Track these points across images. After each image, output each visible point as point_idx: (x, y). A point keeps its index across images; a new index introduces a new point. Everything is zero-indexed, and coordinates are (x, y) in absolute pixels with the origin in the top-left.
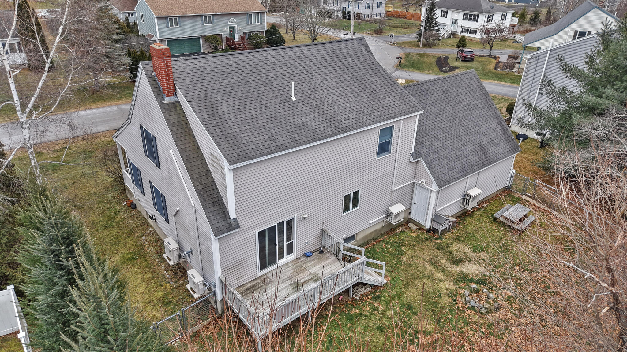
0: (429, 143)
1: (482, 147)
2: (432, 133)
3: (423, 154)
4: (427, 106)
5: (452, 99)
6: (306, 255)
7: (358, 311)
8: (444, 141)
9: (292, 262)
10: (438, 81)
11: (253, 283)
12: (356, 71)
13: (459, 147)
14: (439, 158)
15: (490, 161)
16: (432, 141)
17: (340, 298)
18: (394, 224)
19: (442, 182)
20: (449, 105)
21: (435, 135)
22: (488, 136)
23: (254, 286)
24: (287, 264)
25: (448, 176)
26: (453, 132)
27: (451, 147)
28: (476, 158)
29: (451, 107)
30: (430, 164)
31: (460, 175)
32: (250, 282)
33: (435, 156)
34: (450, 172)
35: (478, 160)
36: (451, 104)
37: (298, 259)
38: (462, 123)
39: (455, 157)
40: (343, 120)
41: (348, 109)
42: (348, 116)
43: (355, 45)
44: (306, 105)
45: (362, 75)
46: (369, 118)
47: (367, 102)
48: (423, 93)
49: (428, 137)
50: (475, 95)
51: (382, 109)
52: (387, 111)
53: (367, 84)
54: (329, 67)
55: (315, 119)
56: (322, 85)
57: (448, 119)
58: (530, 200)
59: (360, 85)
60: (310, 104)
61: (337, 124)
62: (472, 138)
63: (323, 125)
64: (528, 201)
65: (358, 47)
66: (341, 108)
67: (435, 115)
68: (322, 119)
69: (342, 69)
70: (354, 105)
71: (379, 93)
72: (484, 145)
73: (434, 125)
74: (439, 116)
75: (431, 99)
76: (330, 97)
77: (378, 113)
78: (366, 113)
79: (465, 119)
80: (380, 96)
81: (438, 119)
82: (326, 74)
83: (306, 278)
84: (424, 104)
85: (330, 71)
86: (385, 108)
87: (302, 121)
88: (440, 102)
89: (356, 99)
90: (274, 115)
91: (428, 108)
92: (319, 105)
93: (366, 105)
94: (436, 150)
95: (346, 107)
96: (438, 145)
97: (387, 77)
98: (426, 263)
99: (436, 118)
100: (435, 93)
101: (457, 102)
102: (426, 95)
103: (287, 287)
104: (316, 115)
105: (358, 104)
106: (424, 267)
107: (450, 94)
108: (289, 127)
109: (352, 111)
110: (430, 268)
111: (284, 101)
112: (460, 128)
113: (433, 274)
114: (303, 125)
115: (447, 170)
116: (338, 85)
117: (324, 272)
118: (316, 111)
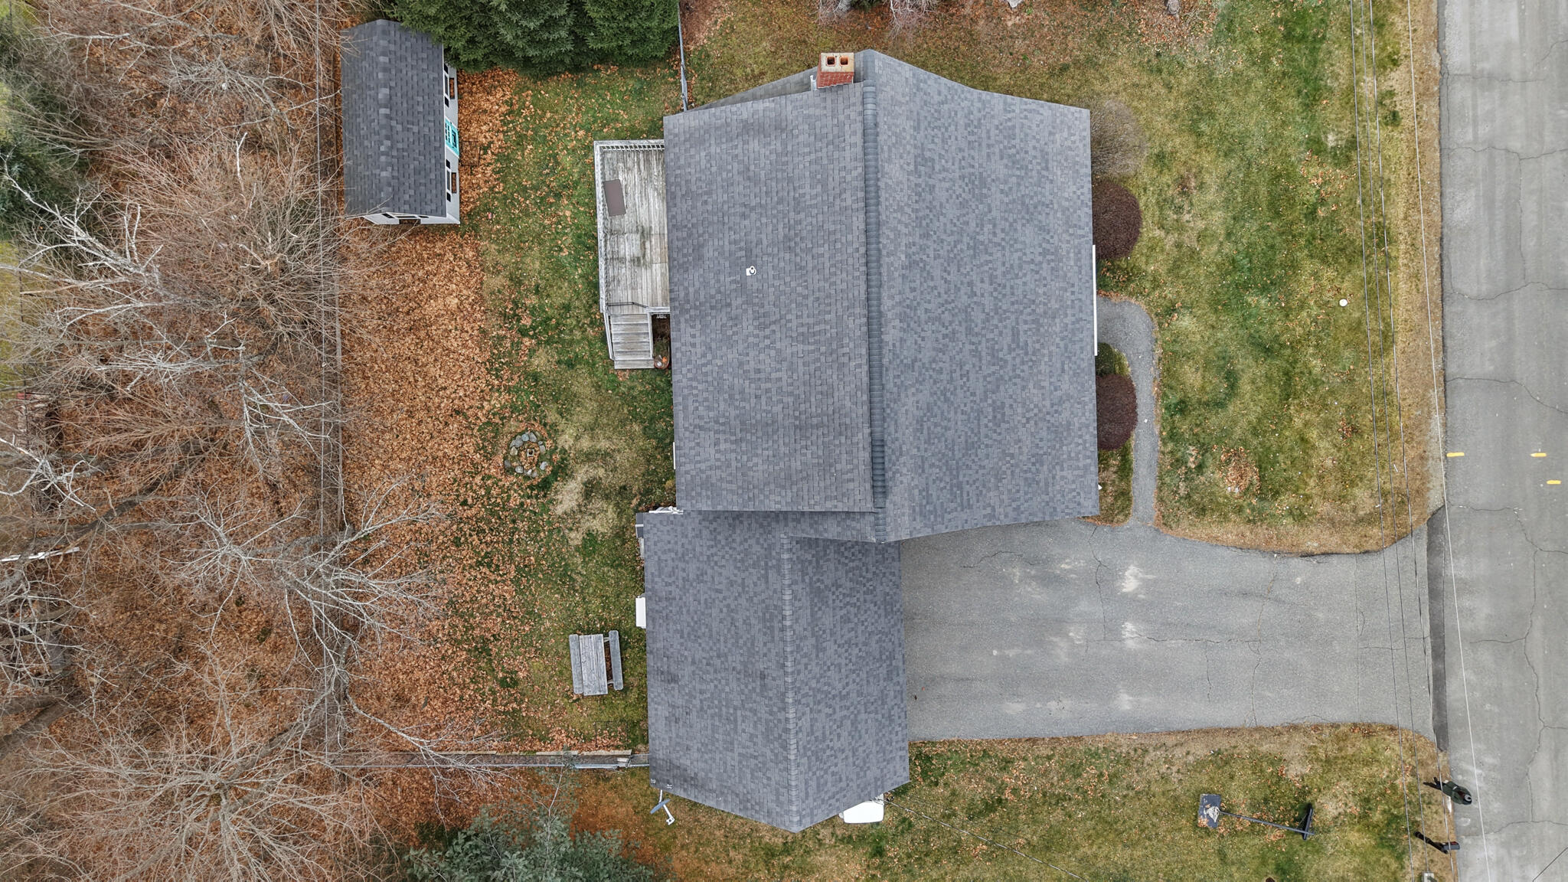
2: (709, 571)
4: (748, 605)
5: (750, 687)
8: (695, 592)
12: (787, 441)
13: (682, 618)
16: (699, 560)
20: (742, 667)
21: (705, 578)
22: (684, 718)
26: (703, 629)
27: (684, 599)
29: (738, 667)
36: (742, 676)
38: (712, 670)
39: (670, 592)
40: (693, 331)
41: (709, 357)
42: (698, 346)
43: (858, 497)
44: (734, 286)
45: (776, 446)
46: (684, 380)
47: (716, 405)
48: (768, 616)
49: (705, 558)
50: (748, 771)
51: (697, 421)
52: (691, 428)
53: (754, 438)
54: (808, 388)
55: (705, 284)
56: (767, 342)
57: (722, 639)
58: (617, 752)
59: (754, 421)
60: (734, 295)
61: (687, 316)
62: (688, 669)
63: (691, 290)
64: (617, 747)
65: (851, 501)
66: (713, 345)
67: (732, 611)
68: (702, 297)
69: (797, 414)
70: (715, 374)
71: (728, 445)
72: (673, 688)
73: (719, 591)
74: (729, 619)
75: (757, 628)
76: (740, 342)
77: (691, 408)
78: (695, 384)
79: (716, 686)
80: (722, 441)
81: (725, 610)
82: (792, 369)
83: (648, 251)
84: (750, 599)
85: (796, 384)
86: (697, 431)
87: (706, 258)
88: (749, 645)
89: (726, 387)
90: (726, 220)
91: (743, 601)
92: (729, 310)
93: (711, 397)
94: (687, 558)
95: (715, 357)
96: (692, 569)
97: (762, 497)
98: (613, 447)
99: (728, 606)
100: (765, 650)
101: (743, 697)
102: (764, 620)
103: (650, 222)
104: (713, 292)
105: (715, 384)
106: (609, 438)
107: (758, 690)
108: (701, 232)
109: (704, 361)
110: (603, 444)
111: (749, 251)
112: (704, 655)
113: (592, 438)
114: (701, 258)
115: (659, 553)
116: (762, 376)
117: (644, 277)
118: (719, 297)
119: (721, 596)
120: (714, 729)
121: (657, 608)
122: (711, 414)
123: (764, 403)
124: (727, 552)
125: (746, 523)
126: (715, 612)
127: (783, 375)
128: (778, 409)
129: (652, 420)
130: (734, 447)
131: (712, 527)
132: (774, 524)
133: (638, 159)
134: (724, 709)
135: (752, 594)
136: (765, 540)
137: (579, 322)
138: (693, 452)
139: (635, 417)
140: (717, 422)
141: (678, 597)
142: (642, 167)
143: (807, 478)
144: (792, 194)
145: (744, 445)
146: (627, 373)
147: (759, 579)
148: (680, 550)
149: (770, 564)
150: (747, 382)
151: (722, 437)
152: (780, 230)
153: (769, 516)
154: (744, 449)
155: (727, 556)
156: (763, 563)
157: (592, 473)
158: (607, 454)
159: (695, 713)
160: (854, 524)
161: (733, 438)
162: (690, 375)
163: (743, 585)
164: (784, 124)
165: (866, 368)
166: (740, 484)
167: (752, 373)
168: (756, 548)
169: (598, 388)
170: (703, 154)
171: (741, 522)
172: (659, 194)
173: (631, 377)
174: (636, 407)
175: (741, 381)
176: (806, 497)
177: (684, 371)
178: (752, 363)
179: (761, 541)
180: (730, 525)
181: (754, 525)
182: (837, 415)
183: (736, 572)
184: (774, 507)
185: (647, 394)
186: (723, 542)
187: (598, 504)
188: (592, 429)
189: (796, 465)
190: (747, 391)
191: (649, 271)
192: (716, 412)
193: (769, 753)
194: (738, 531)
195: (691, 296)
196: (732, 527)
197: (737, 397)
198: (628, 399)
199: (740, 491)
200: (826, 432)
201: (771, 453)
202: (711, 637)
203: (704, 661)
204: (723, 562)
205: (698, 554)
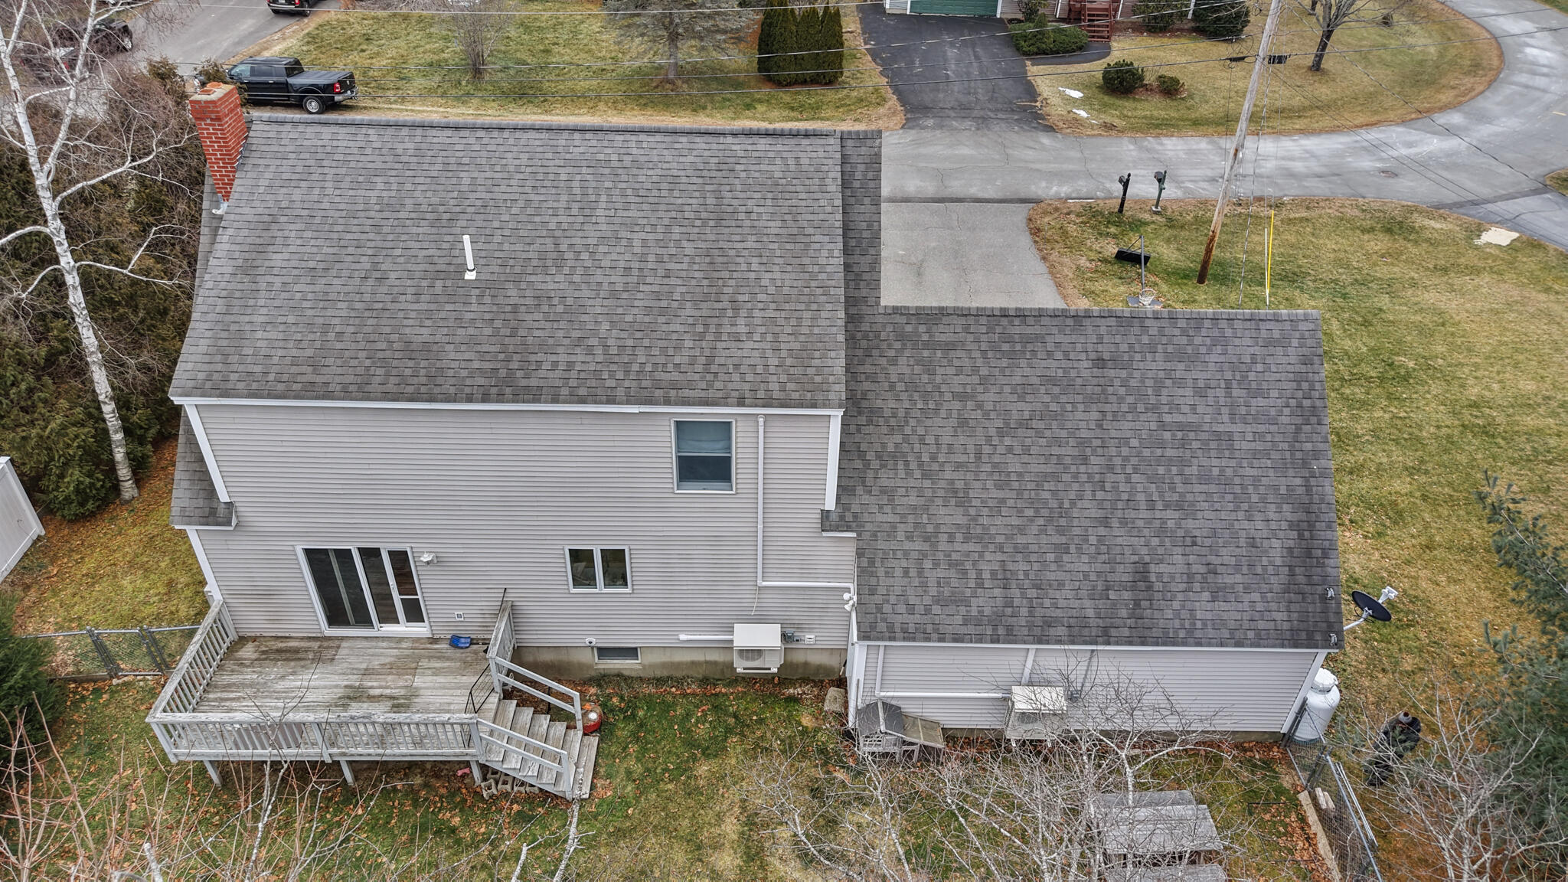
0: (913, 500)
1: (1146, 580)
2: (948, 475)
3: (868, 527)
4: (994, 389)
5: (1122, 391)
6: (455, 642)
7: (456, 821)
8: (985, 512)
9: (417, 640)
10: (1100, 322)
11: (303, 644)
12: (738, 238)
13: (1033, 548)
14: (923, 555)
15: (1147, 633)
16: (932, 499)
17: (460, 773)
18: (739, 670)
19: (882, 626)
20: (1094, 407)
21: (959, 485)
22: (1204, 551)
23: (296, 651)
24: (401, 640)
25: (917, 618)
26: (1046, 495)
27: (1000, 539)
28: (1087, 603)
29: (1095, 416)
30: (872, 562)
31: (970, 629)
32: (302, 638)
33: (907, 545)
34: (936, 609)
35: (1090, 613)
36: (1107, 408)
37: (434, 640)
38: (1110, 477)
39: (993, 573)
40: (546, 366)
41: (593, 341)
42: (573, 358)
43: (821, 154)
44: (487, 300)
45: (745, 253)
46: (627, 384)
47: (675, 336)
48: (1006, 347)
49: (927, 483)
50: (1254, 402)
51: (699, 368)
52: (709, 377)
53: (732, 282)
54: (663, 207)
55: (472, 341)
56: (585, 256)
57: (1055, 450)
58: (1312, 817)
59: (705, 282)
60: (500, 300)
61: (519, 374)
62: (1120, 537)
63: (476, 365)
64: (1303, 820)
65: (825, 161)
66: (575, 334)
67: (1007, 425)
68: (493, 349)
69: (698, 223)
70: (624, 335)
71: (741, 321)
72: (1160, 575)
73: (979, 455)
74: (1021, 432)
75: (1028, 371)
76: (577, 294)
77: (676, 376)
78: (635, 367)
79: (1136, 471)
80: (734, 329)
81: (1008, 441)
82: (632, 226)
83: (388, 692)
84: (984, 381)
85: (653, 221)
86: (714, 368)
87: (431, 339)
88: (1056, 390)
89: (647, 319)
90: (380, 306)
91: (989, 398)
92: (523, 309)
93: (661, 343)
94: (930, 529)
95: (595, 333)
96: (950, 516)
97: (823, 276)
98: (737, 810)
99: (1001, 434)
100: (1059, 355)
101: (1140, 408)
102: (1012, 355)
103: (336, 686)
104: (488, 331)
105: (639, 335)
106: (720, 818)
107: (1124, 374)
108: (384, 346)
109: (599, 351)
110: (731, 827)
111: (439, 275)
112: (1088, 494)
113: (717, 847)
114: (426, 348)
115: (927, 600)
116: (635, 265)
117: (431, 699)
118: (498, 323)
119: (987, 449)
120: (1205, 478)
121: (1024, 612)
122: (688, 344)
123: (678, 266)
124: (914, 431)
125: (866, 386)
126: (1014, 465)
127: (637, 238)
128: (689, 248)
129: (691, 743)
130: (743, 313)
131: (875, 464)
132: (865, 327)
133: (215, 700)
134: (1169, 452)
135: (976, 379)
136: (890, 347)
137: (484, 867)
138: (749, 377)
139: (684, 769)
140: (701, 336)
141: (1000, 557)
142: (232, 695)
143: (795, 215)
144: (372, 214)
145: (741, 298)
146: (599, 783)
147: (950, 363)
148: (918, 545)
149: (925, 337)
150: (642, 288)
151: (727, 329)
152: (420, 230)
153: (853, 337)
154: (746, 298)
155: (921, 431)
156: (926, 353)
157: (785, 848)
158: (751, 822)
159: (1190, 524)
160: (858, 175)
161: (730, 313)
162: (620, 375)
163: (962, 397)
164: (266, 218)
165: (642, 137)
166: (803, 307)
167: (629, 279)
168: (904, 366)
169: (620, 833)
170: (259, 335)
171: (864, 393)
172: (293, 673)
173: (608, 776)
174: (666, 770)
175: (640, 296)
176: (822, 217)
177: (611, 383)
178: (613, 279)
179: (892, 353)
180: (870, 422)
181: (868, 369)
182: (705, 173)
183: (943, 413)
184: (838, 261)
185: (644, 750)
186: (898, 439)
187: (846, 839)
188: (699, 848)
189: (774, 227)
190: (656, 288)
191: (422, 692)
192: (686, 336)
193: (1213, 358)
194: (879, 403)
195: (488, 365)
196: (874, 413)
197: (664, 304)
198: (646, 782)
199: (814, 307)
200: (728, 188)
201: (755, 260)
202: (1055, 477)
203: (1100, 495)
204: (930, 439)
205: (921, 501)
